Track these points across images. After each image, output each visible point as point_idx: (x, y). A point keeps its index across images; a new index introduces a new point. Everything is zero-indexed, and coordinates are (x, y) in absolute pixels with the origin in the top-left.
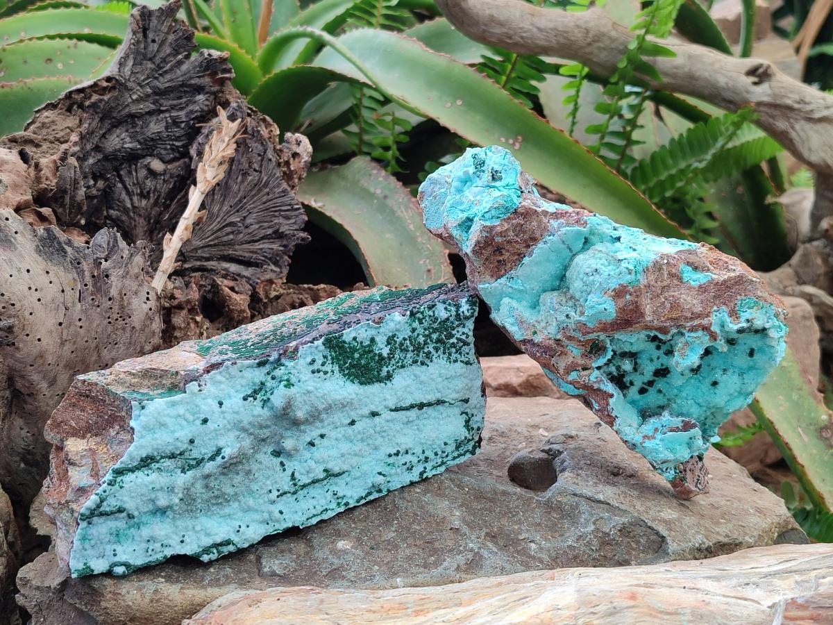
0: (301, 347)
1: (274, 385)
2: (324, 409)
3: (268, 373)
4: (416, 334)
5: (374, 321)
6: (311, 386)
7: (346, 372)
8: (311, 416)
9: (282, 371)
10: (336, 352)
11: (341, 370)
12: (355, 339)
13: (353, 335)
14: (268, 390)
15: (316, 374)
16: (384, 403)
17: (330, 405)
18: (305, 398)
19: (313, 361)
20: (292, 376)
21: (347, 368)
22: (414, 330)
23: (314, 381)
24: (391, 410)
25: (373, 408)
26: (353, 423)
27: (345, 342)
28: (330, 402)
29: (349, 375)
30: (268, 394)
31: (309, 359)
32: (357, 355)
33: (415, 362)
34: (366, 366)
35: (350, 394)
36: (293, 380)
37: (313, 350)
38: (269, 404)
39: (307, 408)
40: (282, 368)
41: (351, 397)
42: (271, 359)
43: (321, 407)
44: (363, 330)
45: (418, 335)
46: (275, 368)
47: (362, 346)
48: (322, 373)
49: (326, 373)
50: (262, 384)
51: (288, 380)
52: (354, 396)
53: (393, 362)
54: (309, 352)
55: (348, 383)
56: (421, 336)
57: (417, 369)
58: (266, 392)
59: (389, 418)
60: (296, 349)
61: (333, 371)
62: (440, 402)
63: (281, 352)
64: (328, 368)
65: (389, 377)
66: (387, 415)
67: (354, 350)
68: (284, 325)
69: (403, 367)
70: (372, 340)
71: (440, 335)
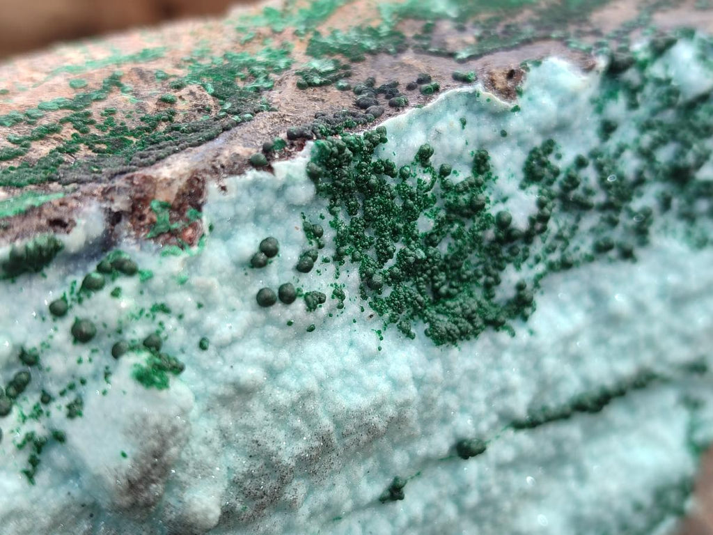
0: (212, 186)
1: (86, 369)
2: (301, 460)
3: (57, 311)
4: (612, 144)
5: (491, 83)
6: (254, 362)
7: (387, 292)
8: (249, 496)
9: (125, 303)
10: (351, 211)
11: (368, 286)
12: (423, 156)
13: (418, 139)
14: (54, 389)
15: (278, 310)
16: (498, 404)
17: (325, 440)
18: (227, 419)
19: (269, 251)
20: (171, 323)
21: (394, 279)
22: (608, 129)
23: (266, 342)
24: (518, 426)
25: (465, 426)
26: (395, 493)
27: (388, 169)
28: (326, 423)
29: (396, 304)
30: (57, 411)
31: (248, 242)
32: (425, 224)
33: (602, 249)
34: (452, 265)
35: (397, 384)
36: (176, 336)
37: (266, 199)
38: (57, 456)
39: (237, 462)
40: (127, 284)
41: (400, 397)
42: (73, 240)
43: (288, 450)
44: (453, 119)
45: (621, 149)
46: (90, 286)
47: (447, 188)
48: (299, 304)
49: (313, 302)
50: (28, 359)
51: (152, 344)
52: (412, 392)
53: (537, 247)
54: (248, 206)
55: (391, 339)
56: (628, 154)
57: (606, 274)
58: (46, 399)
59: (508, 454)
60: (192, 195)
61: (339, 295)
62: (644, 382)
63: (120, 204)
64: (320, 281)
65: (521, 305)
66: (504, 447)
67: (416, 202)
68: (115, 82)
69: (566, 265)
70: (481, 164)
71: (680, 154)
